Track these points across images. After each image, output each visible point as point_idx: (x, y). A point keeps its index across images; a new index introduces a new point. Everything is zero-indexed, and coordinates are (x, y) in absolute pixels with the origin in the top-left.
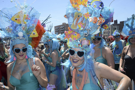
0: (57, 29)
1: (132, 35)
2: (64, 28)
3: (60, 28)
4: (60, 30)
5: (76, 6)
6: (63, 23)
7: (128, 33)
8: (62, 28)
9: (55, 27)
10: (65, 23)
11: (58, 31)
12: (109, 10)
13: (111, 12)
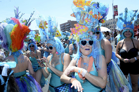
0: (63, 27)
1: (126, 28)
2: (69, 25)
3: (66, 25)
4: (66, 27)
5: (80, 6)
6: (68, 21)
7: (122, 27)
8: (68, 26)
9: (61, 25)
10: (70, 20)
11: (64, 29)
12: (104, 6)
13: (106, 8)
